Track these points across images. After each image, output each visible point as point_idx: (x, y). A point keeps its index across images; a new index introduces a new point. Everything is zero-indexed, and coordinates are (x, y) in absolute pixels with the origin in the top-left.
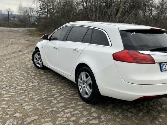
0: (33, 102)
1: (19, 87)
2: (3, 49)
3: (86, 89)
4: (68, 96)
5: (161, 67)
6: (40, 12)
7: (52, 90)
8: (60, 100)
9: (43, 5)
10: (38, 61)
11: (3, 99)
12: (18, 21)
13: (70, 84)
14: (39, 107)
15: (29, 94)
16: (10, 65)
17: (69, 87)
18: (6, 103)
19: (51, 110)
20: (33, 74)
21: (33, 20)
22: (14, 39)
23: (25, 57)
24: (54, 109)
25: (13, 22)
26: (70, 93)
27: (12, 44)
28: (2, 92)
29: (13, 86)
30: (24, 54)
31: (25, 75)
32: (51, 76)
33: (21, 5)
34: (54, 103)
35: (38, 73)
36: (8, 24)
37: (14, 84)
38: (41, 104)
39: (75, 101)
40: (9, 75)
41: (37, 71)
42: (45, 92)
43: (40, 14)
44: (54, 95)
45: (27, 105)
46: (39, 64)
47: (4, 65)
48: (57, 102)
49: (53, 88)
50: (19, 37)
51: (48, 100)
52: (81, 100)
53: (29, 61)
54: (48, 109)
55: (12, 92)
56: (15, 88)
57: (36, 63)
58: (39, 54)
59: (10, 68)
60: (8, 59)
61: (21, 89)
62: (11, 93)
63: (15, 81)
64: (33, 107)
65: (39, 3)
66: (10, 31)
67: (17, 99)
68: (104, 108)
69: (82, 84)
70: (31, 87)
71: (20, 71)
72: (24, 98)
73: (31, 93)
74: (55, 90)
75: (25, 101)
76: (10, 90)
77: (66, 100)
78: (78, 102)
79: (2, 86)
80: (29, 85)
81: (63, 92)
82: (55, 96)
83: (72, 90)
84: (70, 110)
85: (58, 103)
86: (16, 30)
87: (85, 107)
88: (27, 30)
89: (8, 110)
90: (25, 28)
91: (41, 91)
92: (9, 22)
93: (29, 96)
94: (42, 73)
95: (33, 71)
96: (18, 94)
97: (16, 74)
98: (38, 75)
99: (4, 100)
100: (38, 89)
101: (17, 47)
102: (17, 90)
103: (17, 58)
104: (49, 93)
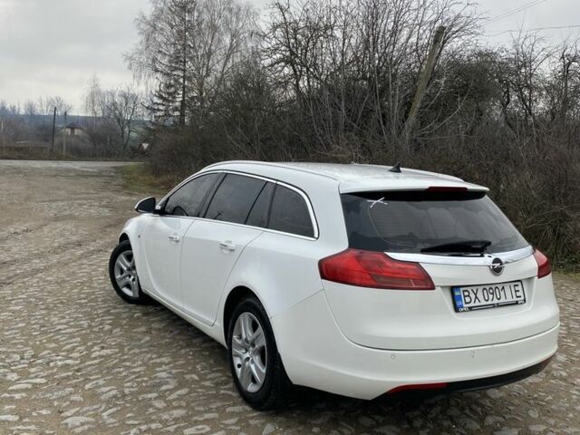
0: (95, 407)
1: (60, 360)
2: (27, 239)
3: (253, 367)
4: (204, 387)
5: (455, 299)
6: (159, 110)
7: (157, 369)
8: (174, 400)
9: (168, 86)
10: (125, 277)
11: (8, 395)
12: (86, 140)
13: (217, 350)
14: (112, 420)
15: (87, 381)
16: (42, 291)
17: (212, 362)
18: (14, 407)
19: (143, 427)
20: (110, 319)
21: (133, 135)
22: (65, 203)
23: (92, 265)
24: (153, 426)
25: (67, 143)
26: (210, 379)
27: (57, 219)
28: (6, 376)
29: (43, 357)
30: (92, 253)
31: (82, 324)
32: (163, 325)
33: (97, 85)
34: (157, 408)
35: (124, 316)
36: (51, 150)
37: (46, 352)
38: (117, 411)
39: (220, 404)
40: (34, 324)
41: (121, 310)
42: (133, 377)
43: (159, 116)
44: (160, 384)
45: (74, 415)
46: (128, 286)
47: (24, 291)
48: (165, 405)
49: (162, 364)
50: (83, 196)
51: (140, 398)
52: (240, 399)
53: (103, 278)
54: (134, 426)
55: (36, 377)
56: (48, 363)
57: (120, 284)
58: (130, 257)
59: (41, 300)
60: (38, 271)
61: (66, 367)
62: (32, 378)
63: (50, 341)
64: (93, 420)
65: (156, 80)
66: (57, 174)
67: (48, 395)
68: (302, 423)
69: (241, 352)
70: (96, 361)
71: (69, 309)
72: (71, 393)
73: (92, 378)
74: (165, 371)
75: (71, 401)
76: (33, 370)
77: (193, 402)
78: (229, 406)
79: (10, 358)
80: (91, 353)
81: (188, 377)
82: (164, 388)
83: (217, 371)
84: (198, 430)
85: (169, 407)
86: (77, 167)
87: (246, 420)
88: (115, 168)
89: (19, 427)
90: (106, 161)
91: (124, 374)
92: (57, 140)
93: (87, 387)
94: (136, 315)
95: (109, 310)
96: (54, 380)
97: (56, 319)
98: (125, 322)
99: (11, 400)
100: (115, 366)
101: (70, 231)
102: (53, 368)
103: (66, 269)
104: (145, 379)
